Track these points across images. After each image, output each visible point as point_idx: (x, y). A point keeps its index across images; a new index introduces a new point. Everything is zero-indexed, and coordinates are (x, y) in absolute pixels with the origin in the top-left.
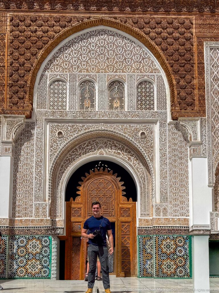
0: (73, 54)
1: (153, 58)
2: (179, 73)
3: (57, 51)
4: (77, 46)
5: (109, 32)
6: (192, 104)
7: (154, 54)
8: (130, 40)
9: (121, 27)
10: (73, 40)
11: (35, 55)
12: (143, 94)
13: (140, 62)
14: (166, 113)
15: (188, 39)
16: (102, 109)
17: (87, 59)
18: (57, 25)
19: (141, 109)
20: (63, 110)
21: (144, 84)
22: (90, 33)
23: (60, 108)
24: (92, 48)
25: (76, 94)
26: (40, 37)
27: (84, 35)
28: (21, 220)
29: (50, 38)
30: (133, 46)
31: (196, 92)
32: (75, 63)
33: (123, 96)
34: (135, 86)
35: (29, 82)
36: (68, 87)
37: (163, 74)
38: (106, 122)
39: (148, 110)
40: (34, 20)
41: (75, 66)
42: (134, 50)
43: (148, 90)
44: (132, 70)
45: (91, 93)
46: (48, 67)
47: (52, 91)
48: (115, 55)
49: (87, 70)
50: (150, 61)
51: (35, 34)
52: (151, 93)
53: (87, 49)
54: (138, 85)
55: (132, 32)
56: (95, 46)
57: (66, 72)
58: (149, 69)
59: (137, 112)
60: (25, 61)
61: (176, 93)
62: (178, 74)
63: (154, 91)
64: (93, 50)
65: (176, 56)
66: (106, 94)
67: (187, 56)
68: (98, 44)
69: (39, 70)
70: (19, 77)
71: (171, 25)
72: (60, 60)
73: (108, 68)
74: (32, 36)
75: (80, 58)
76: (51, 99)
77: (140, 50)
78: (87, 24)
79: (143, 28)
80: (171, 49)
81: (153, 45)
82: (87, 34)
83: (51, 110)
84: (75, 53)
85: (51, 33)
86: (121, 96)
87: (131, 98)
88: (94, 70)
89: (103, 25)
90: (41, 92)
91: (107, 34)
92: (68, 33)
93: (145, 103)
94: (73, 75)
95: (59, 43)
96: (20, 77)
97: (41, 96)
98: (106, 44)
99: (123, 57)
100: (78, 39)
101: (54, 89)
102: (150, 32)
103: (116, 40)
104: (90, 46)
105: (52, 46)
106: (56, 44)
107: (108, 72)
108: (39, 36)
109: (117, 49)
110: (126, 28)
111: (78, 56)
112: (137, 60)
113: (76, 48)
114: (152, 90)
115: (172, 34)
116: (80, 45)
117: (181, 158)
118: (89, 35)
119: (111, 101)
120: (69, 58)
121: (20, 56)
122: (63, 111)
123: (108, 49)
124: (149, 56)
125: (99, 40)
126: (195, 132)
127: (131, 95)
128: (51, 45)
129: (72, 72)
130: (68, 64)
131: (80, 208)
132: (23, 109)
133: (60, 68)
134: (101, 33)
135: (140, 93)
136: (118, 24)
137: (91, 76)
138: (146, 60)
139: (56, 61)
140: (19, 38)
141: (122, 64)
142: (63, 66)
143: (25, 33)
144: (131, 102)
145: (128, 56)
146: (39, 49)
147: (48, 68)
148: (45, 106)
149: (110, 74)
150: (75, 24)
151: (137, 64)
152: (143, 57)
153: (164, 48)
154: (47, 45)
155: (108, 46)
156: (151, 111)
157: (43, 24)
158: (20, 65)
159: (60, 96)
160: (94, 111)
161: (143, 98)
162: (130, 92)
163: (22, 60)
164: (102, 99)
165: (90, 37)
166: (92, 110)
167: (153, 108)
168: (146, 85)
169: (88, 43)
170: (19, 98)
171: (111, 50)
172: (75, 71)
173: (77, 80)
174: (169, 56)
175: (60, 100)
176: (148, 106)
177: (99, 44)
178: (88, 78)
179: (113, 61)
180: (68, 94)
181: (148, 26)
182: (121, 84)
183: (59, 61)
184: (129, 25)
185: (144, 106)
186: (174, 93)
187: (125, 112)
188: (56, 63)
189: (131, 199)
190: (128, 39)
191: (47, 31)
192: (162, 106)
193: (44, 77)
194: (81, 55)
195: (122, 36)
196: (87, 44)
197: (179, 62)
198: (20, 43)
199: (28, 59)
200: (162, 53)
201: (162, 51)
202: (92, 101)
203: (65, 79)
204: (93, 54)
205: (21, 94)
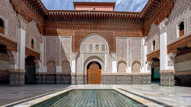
1: (105, 40)
3: (85, 39)
4: (89, 38)
6: (113, 50)
8: (100, 36)
11: (80, 39)
13: (102, 41)
14: (108, 52)
15: (113, 36)
16: (94, 51)
18: (84, 33)
25: (89, 48)
28: (78, 73)
31: (114, 47)
35: (79, 45)
36: (87, 46)
37: (107, 43)
38: (95, 54)
39: (104, 51)
40: (79, 32)
43: (104, 47)
44: (101, 43)
46: (83, 42)
51: (80, 35)
54: (102, 46)
58: (104, 42)
59: (102, 52)
61: (110, 47)
62: (110, 44)
65: (110, 40)
66: (95, 48)
67: (112, 40)
70: (77, 44)
71: (109, 33)
76: (84, 49)
77: (102, 38)
78: (91, 33)
79: (103, 34)
80: (109, 38)
81: (105, 37)
82: (91, 35)
88: (93, 43)
89: (94, 33)
90: (81, 47)
92: (87, 35)
100: (89, 36)
101: (84, 47)
103: (97, 36)
106: (84, 37)
109: (97, 38)
110: (99, 34)
111: (89, 40)
115: (109, 35)
117: (111, 61)
119: (96, 49)
120: (87, 40)
122: (86, 51)
126: (114, 56)
131: (90, 71)
132: (78, 51)
133: (85, 42)
134: (94, 35)
135: (102, 48)
136: (97, 33)
140: (76, 36)
141: (99, 41)
143: (78, 35)
144: (100, 49)
148: (82, 50)
149: (96, 43)
150: (88, 33)
154: (82, 37)
158: (77, 42)
162: (100, 47)
163: (77, 40)
172: (88, 43)
173: (89, 45)
177: (94, 37)
178: (91, 44)
179: (97, 41)
180: (87, 48)
182: (98, 46)
187: (99, 52)
189: (100, 69)
191: (82, 34)
192: (107, 50)
193: (82, 44)
196: (91, 37)
200: (107, 39)
203: (86, 44)
204: (92, 39)
205: (77, 48)
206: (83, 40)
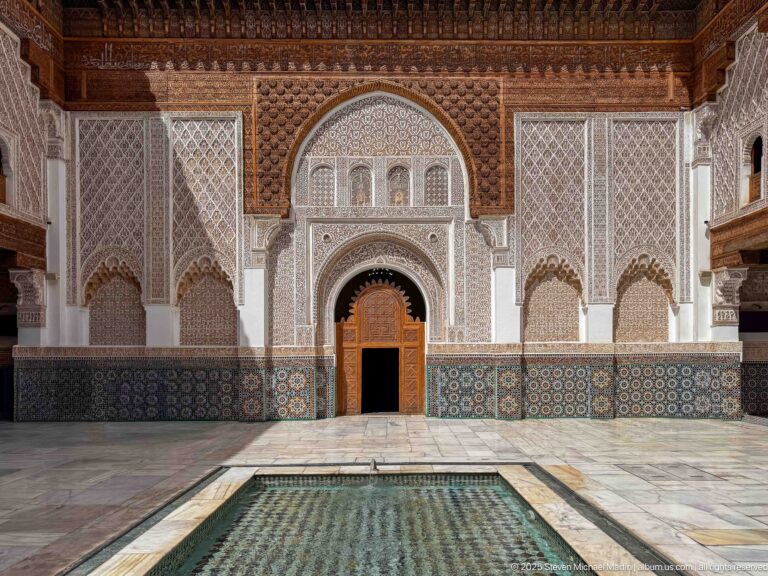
0: (341, 131)
1: (447, 135)
2: (481, 155)
3: (321, 127)
4: (346, 119)
5: (389, 100)
6: (496, 198)
7: (448, 130)
8: (416, 111)
9: (404, 93)
10: (341, 111)
11: (292, 133)
12: (434, 184)
13: (430, 141)
14: (463, 209)
15: (493, 109)
16: (380, 205)
17: (360, 138)
18: (319, 91)
19: (431, 204)
21: (435, 170)
22: (363, 101)
23: (325, 203)
24: (366, 121)
25: (346, 185)
26: (298, 108)
27: (356, 103)
28: (280, 349)
29: (310, 110)
30: (420, 118)
31: (502, 181)
32: (344, 143)
33: (407, 186)
34: (423, 174)
35: (284, 171)
36: (336, 176)
37: (459, 156)
38: (385, 222)
39: (440, 204)
40: (289, 86)
41: (344, 146)
42: (422, 123)
43: (440, 178)
44: (420, 152)
45: (365, 183)
46: (309, 148)
47: (315, 181)
48: (396, 131)
49: (360, 152)
50: (443, 139)
51: (290, 104)
52: (444, 182)
53: (359, 124)
54: (428, 172)
55: (420, 100)
56: (370, 119)
57: (333, 155)
58: (441, 150)
59: (425, 208)
60: (279, 142)
61: (476, 182)
62: (479, 157)
63: (447, 179)
64: (368, 125)
65: (477, 132)
66: (385, 184)
67: (492, 132)
68: (374, 116)
69: (297, 153)
70: (271, 164)
71: (471, 90)
73: (388, 150)
74: (287, 107)
75: (351, 136)
76: (315, 192)
77: (430, 124)
78: (359, 89)
79: (434, 95)
80: (470, 123)
81: (446, 117)
82: (359, 103)
83: (314, 207)
84: (344, 130)
85: (311, 103)
86: (405, 186)
87: (418, 189)
88: (370, 152)
89: (381, 90)
90: (300, 183)
91: (386, 102)
92: (334, 102)
93: (436, 196)
94: (342, 160)
95: (323, 116)
96: (273, 163)
97: (300, 187)
98: (385, 116)
99: (407, 134)
100: (348, 110)
101: (318, 178)
102: (443, 100)
103: (398, 111)
104: (364, 118)
105: (313, 120)
106: (319, 117)
107: (388, 155)
108: (296, 108)
109: (399, 123)
110: (411, 94)
111: (348, 133)
112: (426, 138)
113: (345, 122)
114: (445, 178)
115: (472, 102)
116: (351, 117)
117: (482, 268)
118: (362, 104)
119: (392, 194)
120: (336, 136)
121: (271, 135)
122: (330, 208)
123: (388, 123)
124: (441, 131)
125: (375, 110)
126: (500, 235)
127: (418, 185)
129: (340, 156)
130: (335, 145)
131: (353, 331)
132: (278, 207)
133: (324, 150)
134: (378, 101)
135: (430, 183)
136: (400, 90)
137: (366, 160)
138: (438, 137)
139: (319, 140)
140: (269, 111)
141: (407, 144)
142: (329, 147)
143: (277, 103)
144: (418, 194)
145: (414, 132)
146: (297, 125)
147: (309, 150)
148: (306, 201)
149: (390, 157)
150: (343, 90)
151: (426, 143)
152: (433, 133)
153: (461, 122)
154: (306, 119)
155: (388, 119)
156: (444, 206)
157: (301, 91)
158: (272, 148)
159: (326, 187)
160: (370, 206)
161: (434, 189)
162: (417, 181)
163: (274, 140)
164: (380, 191)
165: (364, 106)
166: (368, 206)
167: (446, 203)
168: (438, 172)
169: (361, 115)
170: (272, 192)
171: (391, 124)
172: (344, 154)
173: (347, 166)
174: (468, 133)
175: (326, 192)
176: (440, 200)
177: (376, 115)
178: (362, 163)
179: (395, 139)
180: (336, 185)
181: (441, 92)
182: (405, 170)
183: (323, 140)
184: (415, 90)
185: (434, 200)
186: (474, 182)
187: (410, 209)
188: (319, 143)
189: (418, 318)
191: (307, 101)
192: (458, 199)
193: (304, 163)
194: (352, 131)
195: (406, 104)
196: (360, 117)
197: (481, 140)
198: (271, 117)
199: (283, 139)
200: (458, 129)
201: (459, 126)
202: (368, 194)
203: (332, 164)
204: (368, 130)
205: (275, 187)
206: (311, 135)
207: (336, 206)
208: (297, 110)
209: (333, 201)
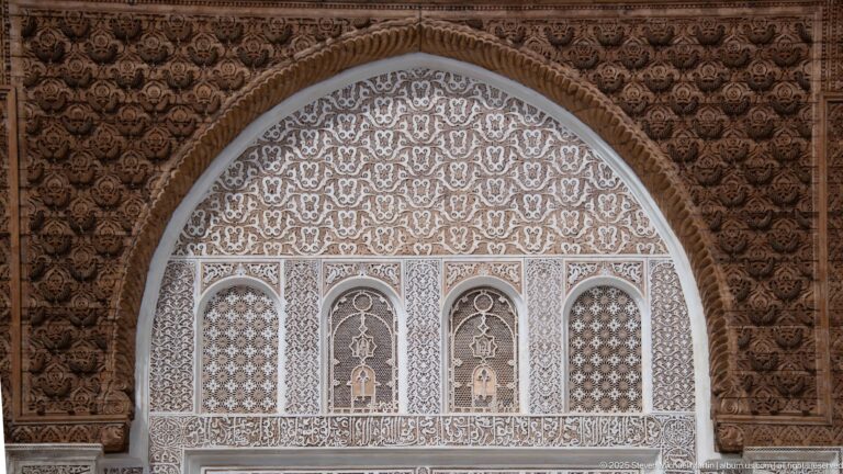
0: (299, 177)
1: (637, 190)
2: (747, 255)
3: (234, 165)
4: (316, 142)
5: (452, 81)
6: (801, 391)
7: (639, 176)
8: (537, 115)
9: (499, 60)
10: (297, 114)
11: (140, 185)
12: (596, 342)
13: (582, 208)
14: (691, 424)
15: (790, 110)
16: (424, 408)
17: (360, 199)
18: (228, 53)
19: (588, 405)
20: (261, 415)
21: (599, 301)
22: (370, 84)
23: (248, 403)
24: (378, 147)
25: (315, 345)
26: (159, 107)
27: (346, 92)
29: (201, 113)
30: (550, 138)
31: (821, 336)
32: (310, 215)
33: (511, 349)
34: (561, 311)
35: (116, 302)
36: (282, 317)
37: (678, 257)
38: (442, 461)
39: (615, 407)
40: (129, 35)
41: (309, 225)
42: (558, 154)
43: (614, 325)
44: (549, 242)
45: (377, 341)
46: (196, 231)
47: (213, 333)
48: (474, 178)
49: (361, 244)
50: (624, 202)
51: (135, 95)
52: (627, 339)
53: (358, 155)
54: (575, 303)
55: (549, 84)
56: (390, 140)
57: (273, 252)
58: (619, 236)
59: (569, 421)
60: (99, 213)
61: (733, 340)
62: (742, 260)
63: (639, 328)
64: (384, 159)
65: (735, 182)
66: (440, 344)
67: (784, 181)
68: (404, 131)
69: (157, 246)
70: (72, 281)
71: (715, 52)
72: (246, 202)
73: (448, 236)
74: (124, 104)
75: (331, 194)
76: (213, 368)
77: (581, 156)
79: (593, 67)
80: (711, 155)
81: (634, 136)
82: (357, 89)
83: (212, 415)
84: (310, 173)
85: (203, 90)
86: (503, 350)
87: (546, 360)
88: (390, 244)
89: (425, 52)
90: (167, 339)
91: (444, 89)
92: (276, 87)
93: (601, 381)
94: (302, 267)
95: (240, 131)
96: (79, 279)
97: (168, 354)
98: (438, 130)
99: (507, 186)
100: (320, 113)
101: (223, 324)
102: (622, 83)
103: (481, 115)
104: (372, 139)
105: (210, 144)
106: (228, 134)
107: (447, 252)
108: (154, 105)
109: (484, 154)
110: (522, 66)
111: (322, 183)
112: (570, 199)
113: (313, 150)
114: (631, 325)
115: (718, 88)
116: (330, 135)
118: (365, 94)
119: (463, 374)
120: (283, 194)
121: (73, 191)
122: (264, 419)
123: (448, 152)
124: (617, 179)
125: (406, 116)
127: (545, 347)
128: (207, 141)
129: (296, 253)
130: (279, 220)
132: (94, 417)
133: (246, 236)
134: (416, 86)
135: (583, 339)
136: (486, 50)
137: (379, 268)
138: (607, 198)
139: (228, 205)
140: (65, 113)
141: (508, 218)
142: (261, 225)
143: (92, 89)
144: (545, 375)
145: (532, 182)
146: (158, 160)
147: (197, 236)
148: (186, 397)
149: (456, 258)
150: (306, 51)
151: (570, 214)
152: (592, 185)
153: (683, 150)
154: (189, 143)
155: (447, 140)
156: (628, 414)
157: (171, 51)
158: (76, 230)
159: (250, 351)
160: (393, 414)
161: (596, 360)
162: (541, 333)
163: (83, 205)
164: (424, 365)
165: (370, 101)
166: (385, 413)
167: (637, 403)
168: (608, 304)
169: (363, 130)
170: (73, 372)
171: (459, 157)
172: (310, 248)
173: (320, 285)
174: (704, 184)
175: (250, 368)
176: (615, 394)
177: (411, 130)
178: (365, 277)
179: (469, 203)
180: (282, 346)
181: (616, 58)
182: (502, 299)
183: (241, 206)
184: (533, 53)
185: (597, 394)
186: (725, 340)
187: (519, 421)
188: (230, 214)
190: (533, 110)
191: (190, 83)
192: (676, 393)
193: (181, 277)
194: (334, 178)
195: (505, 95)
196: (360, 134)
197: (746, 208)
198: (71, 133)
199: (111, 202)
200: (672, 175)
201: (674, 164)
202: (384, 373)
203: (269, 282)
204: (384, 175)
205: (83, 352)
206: (202, 188)
207: (281, 411)
208: (157, 112)
209: (272, 395)
